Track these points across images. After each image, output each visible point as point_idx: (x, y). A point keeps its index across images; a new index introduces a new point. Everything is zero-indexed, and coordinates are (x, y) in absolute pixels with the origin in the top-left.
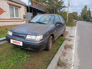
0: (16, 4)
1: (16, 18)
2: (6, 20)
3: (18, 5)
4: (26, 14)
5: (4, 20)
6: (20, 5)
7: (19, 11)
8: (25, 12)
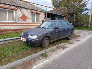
0: (37, 12)
1: (37, 22)
2: (28, 25)
3: (38, 12)
4: (44, 19)
5: (27, 25)
6: (40, 12)
7: (39, 17)
8: (44, 17)
